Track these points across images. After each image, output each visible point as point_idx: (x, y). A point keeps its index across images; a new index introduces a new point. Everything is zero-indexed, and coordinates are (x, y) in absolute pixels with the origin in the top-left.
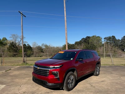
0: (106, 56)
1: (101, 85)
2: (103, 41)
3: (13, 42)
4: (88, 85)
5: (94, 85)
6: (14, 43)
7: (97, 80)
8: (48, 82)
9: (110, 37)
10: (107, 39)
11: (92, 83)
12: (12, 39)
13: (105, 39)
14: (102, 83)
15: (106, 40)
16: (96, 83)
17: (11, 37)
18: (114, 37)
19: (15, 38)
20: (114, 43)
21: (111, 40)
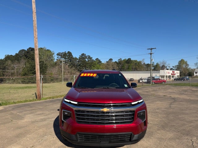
9: (65, 53)
10: (61, 56)
13: (58, 54)
18: (70, 53)
20: (70, 61)
21: (67, 57)
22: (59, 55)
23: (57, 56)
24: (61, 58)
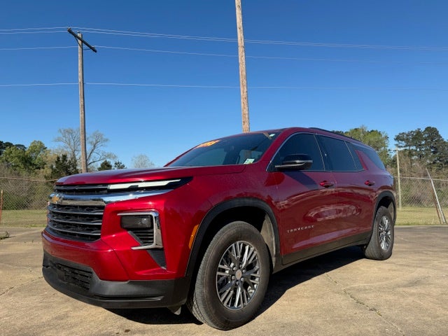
0: (407, 202)
1: (411, 299)
2: (393, 148)
3: (65, 157)
4: (341, 302)
5: (371, 299)
6: (69, 158)
7: (387, 279)
8: (95, 276)
9: (418, 133)
10: (407, 140)
11: (359, 290)
12: (62, 144)
13: (398, 138)
14: (413, 290)
15: (404, 143)
16: (381, 289)
17: (59, 140)
18: (432, 132)
19: (72, 144)
20: (434, 152)
21: (423, 142)
22: (401, 140)
23: (396, 143)
24: (406, 146)
